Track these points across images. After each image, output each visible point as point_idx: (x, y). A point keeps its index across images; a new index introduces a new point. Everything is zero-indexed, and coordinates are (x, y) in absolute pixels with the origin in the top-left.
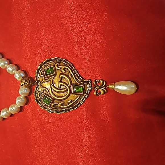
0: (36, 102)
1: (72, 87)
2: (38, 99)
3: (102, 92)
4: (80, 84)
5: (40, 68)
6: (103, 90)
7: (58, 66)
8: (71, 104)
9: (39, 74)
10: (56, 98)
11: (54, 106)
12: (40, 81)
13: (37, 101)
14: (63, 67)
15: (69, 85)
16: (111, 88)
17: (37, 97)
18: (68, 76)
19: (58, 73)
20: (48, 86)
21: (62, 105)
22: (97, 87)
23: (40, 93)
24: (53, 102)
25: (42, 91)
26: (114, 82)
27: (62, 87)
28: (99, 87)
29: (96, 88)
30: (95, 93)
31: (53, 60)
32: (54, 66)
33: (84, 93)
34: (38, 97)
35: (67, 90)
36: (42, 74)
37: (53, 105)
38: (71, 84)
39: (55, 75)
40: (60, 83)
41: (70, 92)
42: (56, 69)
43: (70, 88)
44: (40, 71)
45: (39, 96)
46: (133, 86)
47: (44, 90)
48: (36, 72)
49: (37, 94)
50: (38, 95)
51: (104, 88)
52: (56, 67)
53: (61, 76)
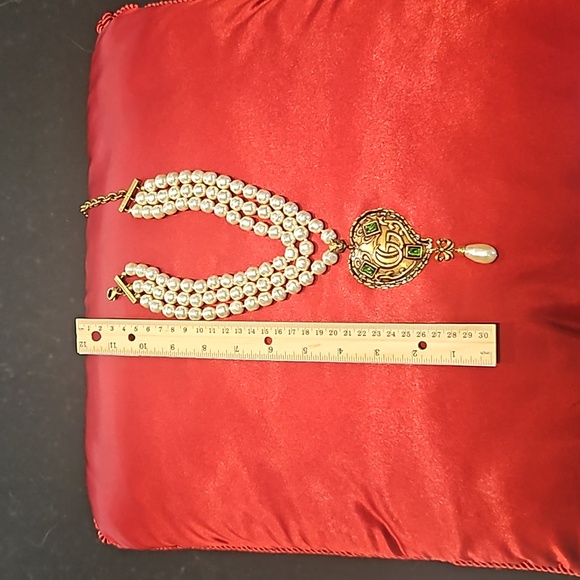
1: (405, 249)
2: (354, 269)
3: (447, 257)
4: (417, 244)
5: (357, 224)
6: (448, 254)
7: (383, 220)
8: (403, 273)
9: (356, 232)
10: (383, 265)
11: (378, 278)
12: (357, 243)
13: (353, 271)
14: (391, 222)
15: (401, 247)
16: (460, 252)
17: (353, 266)
18: (398, 234)
19: (384, 230)
20: (370, 249)
21: (390, 275)
22: (442, 249)
23: (358, 260)
24: (378, 272)
25: (361, 257)
26: (465, 245)
27: (391, 250)
28: (444, 250)
29: (440, 250)
30: (436, 257)
31: (376, 212)
32: (378, 221)
33: (422, 258)
34: (355, 266)
35: (398, 254)
36: (360, 233)
37: (377, 275)
38: (404, 244)
39: (380, 233)
40: (388, 245)
41: (404, 257)
42: (380, 225)
43: (402, 250)
44: (356, 229)
45: (357, 264)
46: (494, 252)
47: (364, 255)
48: (351, 230)
49: (353, 262)
50: (355, 264)
51: (451, 252)
52: (381, 222)
53: (389, 234)
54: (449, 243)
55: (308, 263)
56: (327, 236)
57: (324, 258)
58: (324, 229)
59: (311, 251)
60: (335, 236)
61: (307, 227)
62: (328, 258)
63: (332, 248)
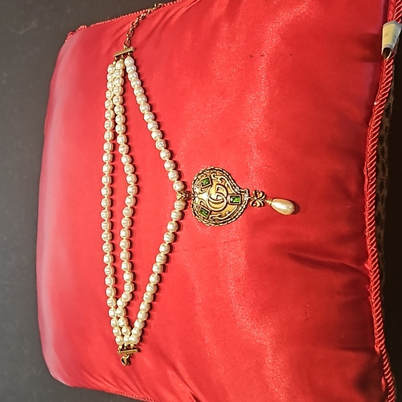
0: (194, 215)
1: (228, 198)
2: (195, 211)
3: (258, 205)
4: (237, 194)
5: (196, 179)
7: (214, 176)
8: (228, 215)
10: (213, 209)
11: (211, 218)
12: (196, 192)
13: (195, 213)
14: (219, 177)
15: (226, 196)
17: (194, 209)
18: (224, 186)
19: (215, 183)
20: (205, 196)
21: (219, 216)
22: (255, 198)
23: (197, 205)
24: (211, 214)
25: (199, 203)
27: (219, 198)
31: (209, 170)
32: (210, 176)
33: (241, 204)
35: (223, 201)
36: (198, 186)
37: (210, 216)
38: (228, 194)
39: (211, 186)
40: (217, 194)
41: (227, 203)
42: (212, 180)
43: (226, 198)
44: (196, 182)
45: (197, 208)
47: (201, 202)
48: (193, 183)
49: (194, 207)
52: (213, 178)
53: (218, 186)
60: (183, 187)
63: (178, 197)
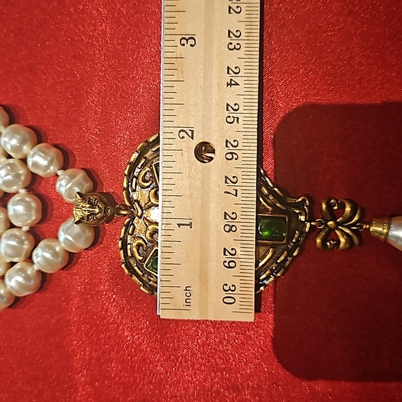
0: (126, 271)
2: (132, 261)
5: (138, 160)
6: (347, 234)
9: (137, 178)
12: (138, 202)
13: (129, 267)
16: (376, 232)
17: (129, 254)
22: (331, 224)
23: (141, 241)
25: (148, 235)
28: (338, 224)
29: (327, 226)
30: (318, 240)
34: (133, 256)
36: (145, 181)
44: (138, 170)
45: (138, 250)
48: (126, 172)
49: (129, 247)
50: (135, 250)
51: (352, 230)
54: (348, 209)
55: (26, 246)
56: (67, 186)
57: (62, 236)
58: (64, 168)
59: (34, 217)
60: (87, 185)
61: (24, 161)
62: (69, 236)
63: (78, 214)
